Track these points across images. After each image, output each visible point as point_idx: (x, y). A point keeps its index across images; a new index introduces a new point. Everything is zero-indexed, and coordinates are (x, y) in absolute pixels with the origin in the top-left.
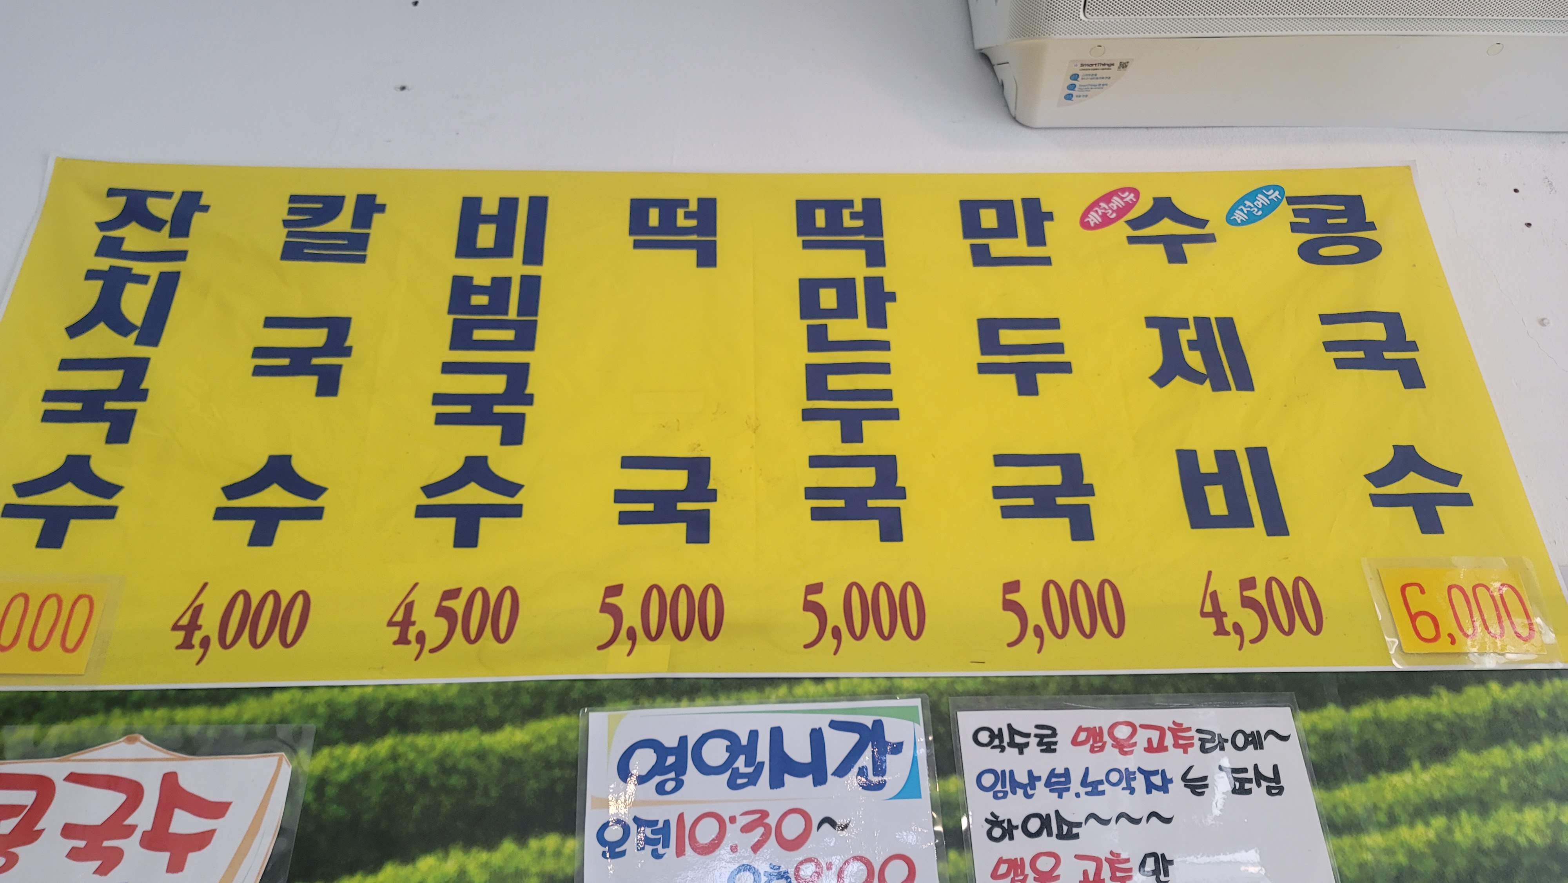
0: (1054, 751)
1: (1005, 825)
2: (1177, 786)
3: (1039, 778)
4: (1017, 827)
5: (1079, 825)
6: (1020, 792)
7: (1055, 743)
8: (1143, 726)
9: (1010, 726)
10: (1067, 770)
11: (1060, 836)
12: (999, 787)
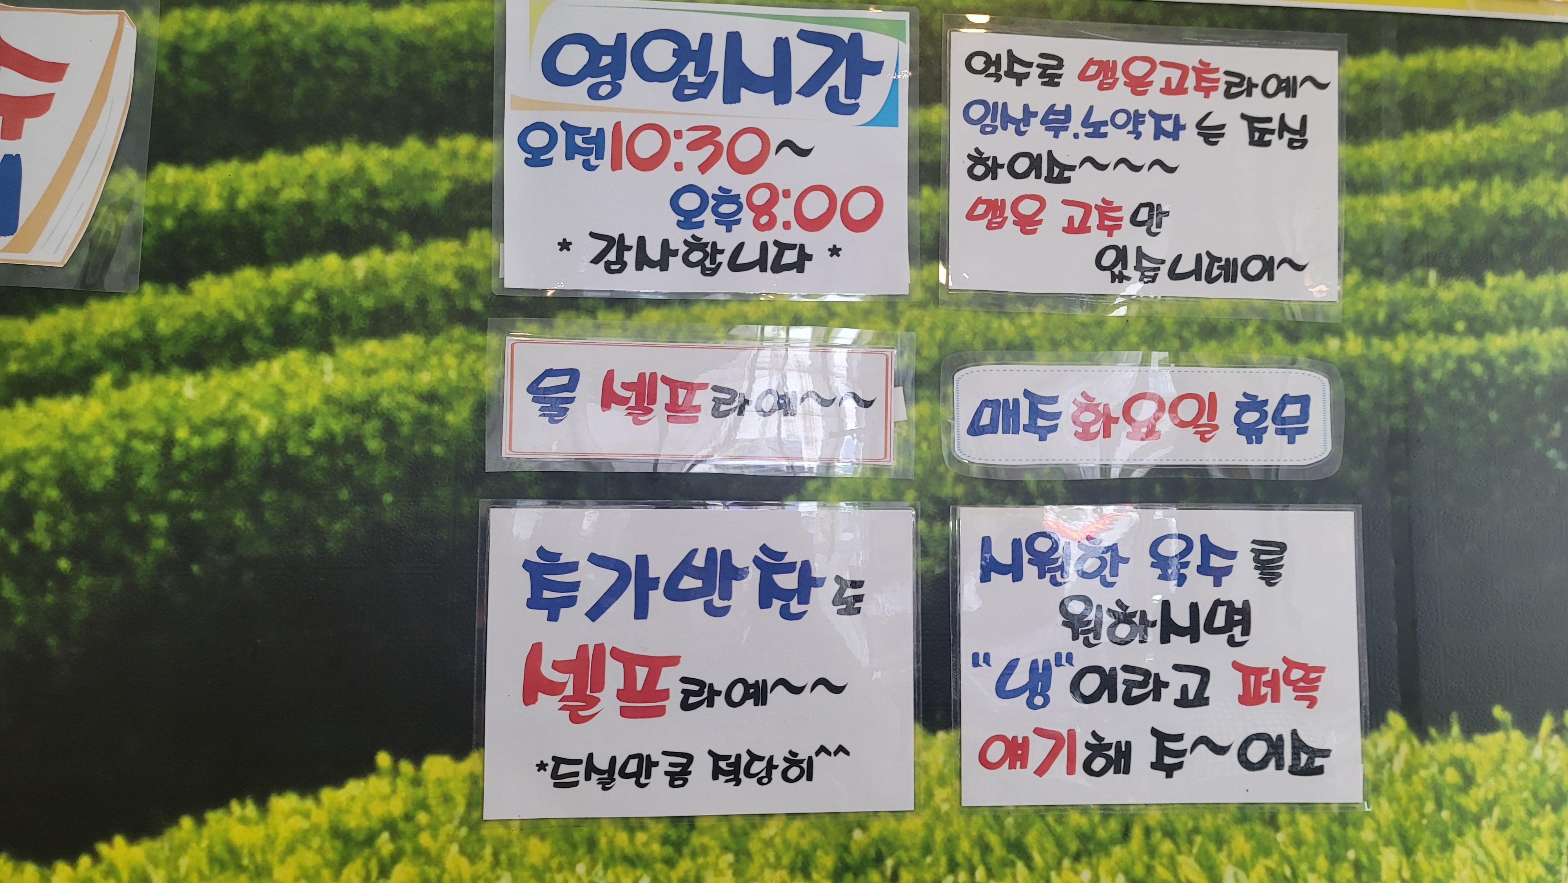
0: (1058, 84)
1: (990, 163)
2: (1190, 135)
3: (1035, 114)
4: (1002, 166)
5: (1072, 168)
6: (1011, 127)
7: (1060, 76)
8: (1164, 64)
9: (1010, 52)
10: (1068, 107)
11: (1050, 179)
12: (988, 121)
